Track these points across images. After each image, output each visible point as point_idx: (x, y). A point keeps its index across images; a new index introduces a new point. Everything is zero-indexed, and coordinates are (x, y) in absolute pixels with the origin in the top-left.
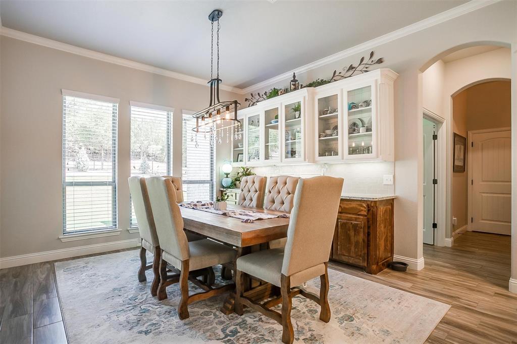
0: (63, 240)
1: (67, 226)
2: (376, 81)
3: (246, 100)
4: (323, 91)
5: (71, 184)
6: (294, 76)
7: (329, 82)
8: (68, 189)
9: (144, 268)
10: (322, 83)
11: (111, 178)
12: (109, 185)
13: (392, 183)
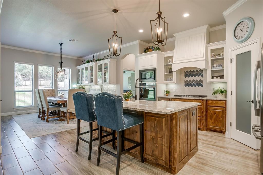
0: (15, 109)
1: (16, 105)
2: (109, 62)
3: (83, 62)
4: (99, 63)
5: (17, 91)
6: (94, 57)
7: (103, 59)
8: (16, 93)
9: (40, 114)
10: (100, 60)
11: (31, 89)
12: (31, 92)
13: (115, 91)
